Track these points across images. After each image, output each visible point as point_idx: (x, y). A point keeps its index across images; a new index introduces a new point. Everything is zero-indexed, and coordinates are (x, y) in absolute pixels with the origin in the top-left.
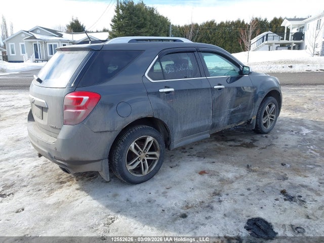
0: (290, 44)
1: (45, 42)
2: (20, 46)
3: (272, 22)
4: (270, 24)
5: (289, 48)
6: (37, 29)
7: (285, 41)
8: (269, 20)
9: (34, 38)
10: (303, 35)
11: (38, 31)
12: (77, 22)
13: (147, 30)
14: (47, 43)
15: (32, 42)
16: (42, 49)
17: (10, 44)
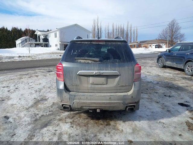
0: (42, 44)
3: (25, 31)
4: (24, 32)
5: (42, 46)
7: (38, 42)
8: (23, 30)
10: (48, 40)
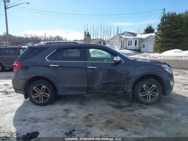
1: (126, 39)
2: (115, 42)
6: (125, 33)
9: (122, 37)
11: (125, 34)
12: (150, 27)
13: (182, 30)
14: (128, 40)
15: (120, 40)
16: (125, 43)
17: (111, 41)
